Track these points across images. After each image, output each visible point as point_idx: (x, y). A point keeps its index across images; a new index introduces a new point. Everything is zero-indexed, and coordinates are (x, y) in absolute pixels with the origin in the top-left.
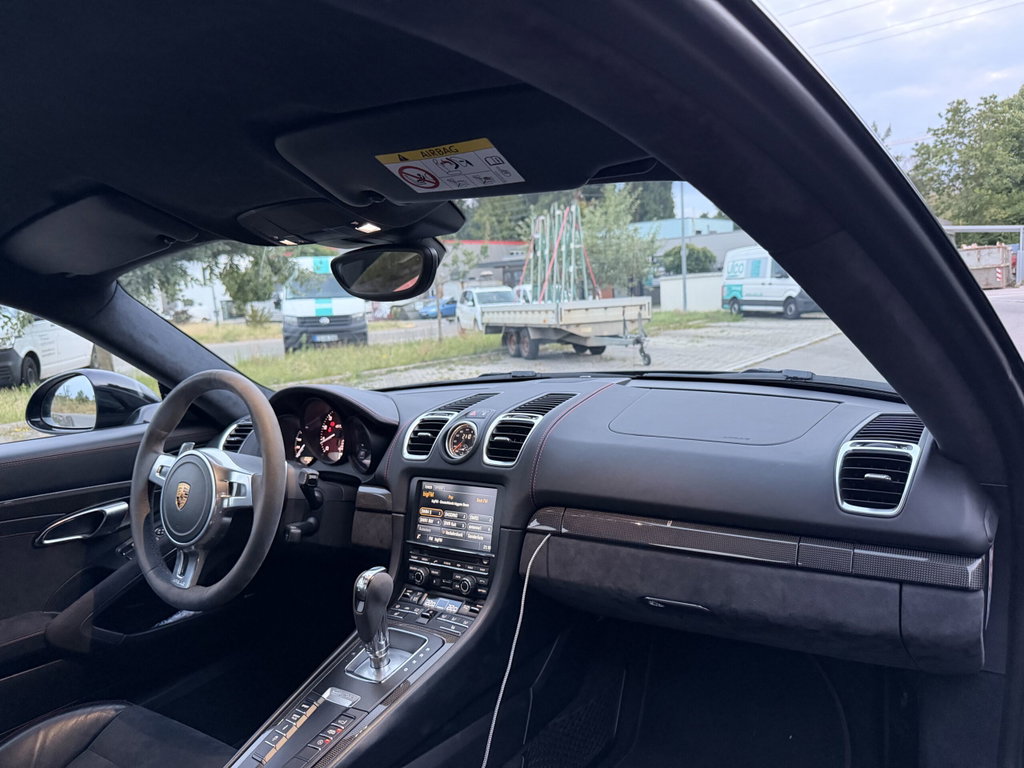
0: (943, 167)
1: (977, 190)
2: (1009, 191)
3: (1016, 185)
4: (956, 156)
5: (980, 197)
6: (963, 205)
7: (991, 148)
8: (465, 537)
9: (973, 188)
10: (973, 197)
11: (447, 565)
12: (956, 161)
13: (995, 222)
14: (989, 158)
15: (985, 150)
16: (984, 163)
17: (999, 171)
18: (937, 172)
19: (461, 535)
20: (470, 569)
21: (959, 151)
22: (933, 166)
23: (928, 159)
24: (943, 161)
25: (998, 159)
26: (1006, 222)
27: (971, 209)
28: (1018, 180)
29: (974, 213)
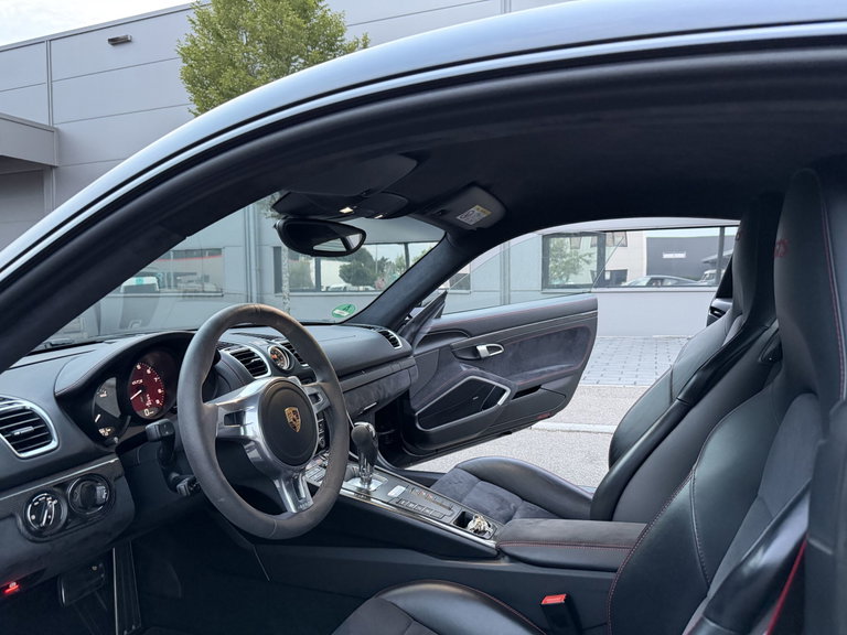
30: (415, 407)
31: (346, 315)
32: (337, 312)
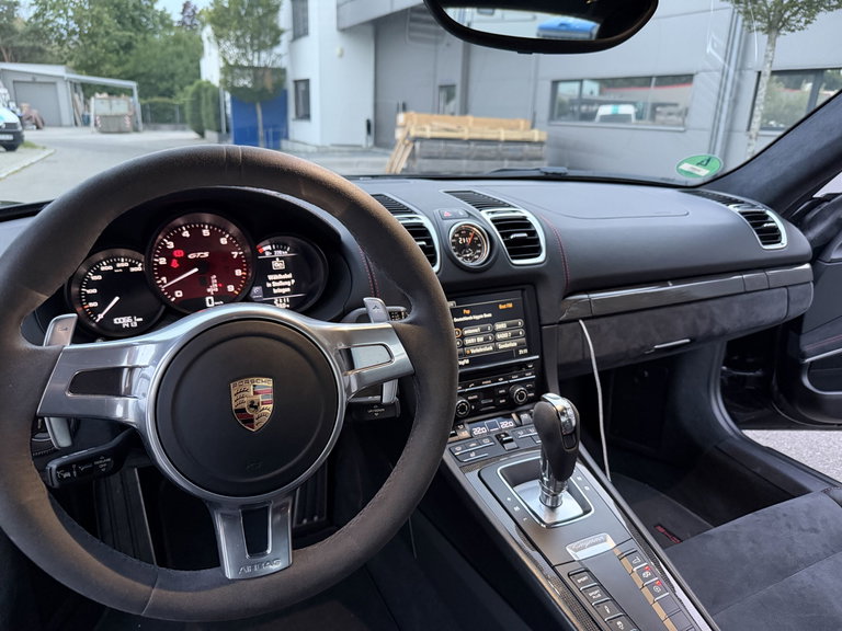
0: (62, 21)
1: (93, 47)
2: (118, 53)
3: (122, 48)
4: (70, 13)
5: (96, 53)
6: (82, 57)
7: (99, 12)
8: (496, 348)
9: (90, 45)
10: (90, 53)
11: (487, 384)
12: (72, 18)
13: (110, 76)
14: (98, 20)
15: (94, 13)
16: (95, 24)
17: (107, 33)
18: (55, 24)
19: (491, 348)
20: (515, 379)
21: (73, 9)
22: (51, 18)
23: (46, 9)
24: (60, 16)
25: (105, 23)
26: (118, 77)
27: (90, 62)
28: (123, 44)
29: (93, 66)
30: (807, 348)
31: (704, 173)
32: (686, 167)
